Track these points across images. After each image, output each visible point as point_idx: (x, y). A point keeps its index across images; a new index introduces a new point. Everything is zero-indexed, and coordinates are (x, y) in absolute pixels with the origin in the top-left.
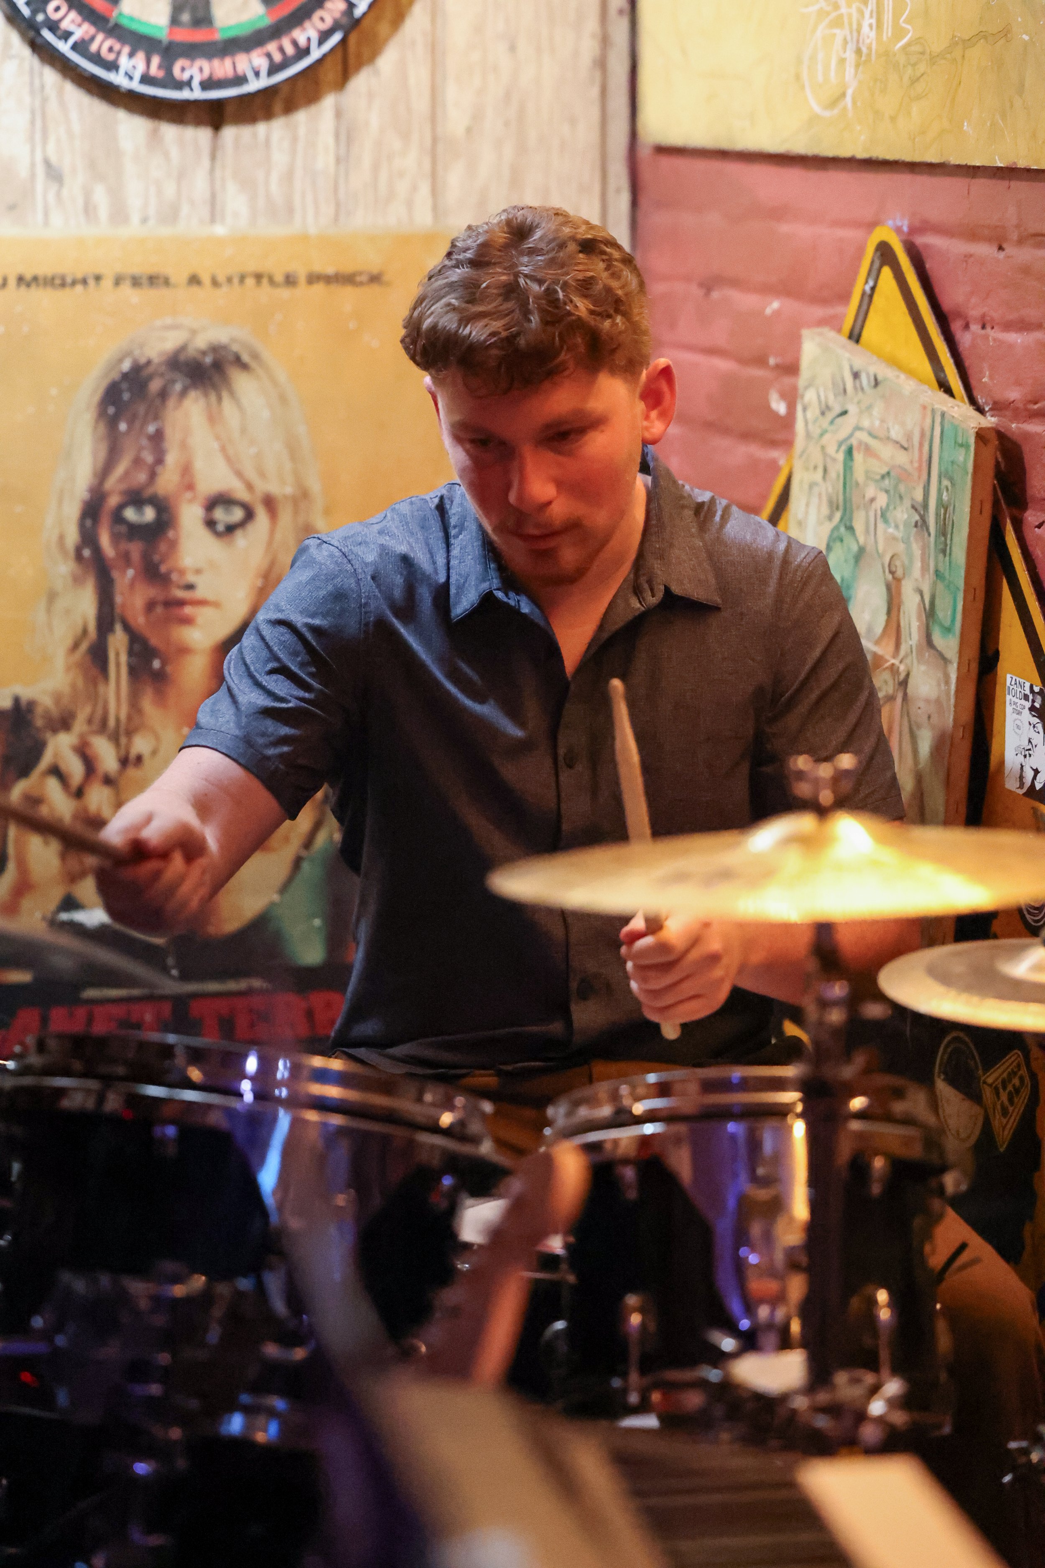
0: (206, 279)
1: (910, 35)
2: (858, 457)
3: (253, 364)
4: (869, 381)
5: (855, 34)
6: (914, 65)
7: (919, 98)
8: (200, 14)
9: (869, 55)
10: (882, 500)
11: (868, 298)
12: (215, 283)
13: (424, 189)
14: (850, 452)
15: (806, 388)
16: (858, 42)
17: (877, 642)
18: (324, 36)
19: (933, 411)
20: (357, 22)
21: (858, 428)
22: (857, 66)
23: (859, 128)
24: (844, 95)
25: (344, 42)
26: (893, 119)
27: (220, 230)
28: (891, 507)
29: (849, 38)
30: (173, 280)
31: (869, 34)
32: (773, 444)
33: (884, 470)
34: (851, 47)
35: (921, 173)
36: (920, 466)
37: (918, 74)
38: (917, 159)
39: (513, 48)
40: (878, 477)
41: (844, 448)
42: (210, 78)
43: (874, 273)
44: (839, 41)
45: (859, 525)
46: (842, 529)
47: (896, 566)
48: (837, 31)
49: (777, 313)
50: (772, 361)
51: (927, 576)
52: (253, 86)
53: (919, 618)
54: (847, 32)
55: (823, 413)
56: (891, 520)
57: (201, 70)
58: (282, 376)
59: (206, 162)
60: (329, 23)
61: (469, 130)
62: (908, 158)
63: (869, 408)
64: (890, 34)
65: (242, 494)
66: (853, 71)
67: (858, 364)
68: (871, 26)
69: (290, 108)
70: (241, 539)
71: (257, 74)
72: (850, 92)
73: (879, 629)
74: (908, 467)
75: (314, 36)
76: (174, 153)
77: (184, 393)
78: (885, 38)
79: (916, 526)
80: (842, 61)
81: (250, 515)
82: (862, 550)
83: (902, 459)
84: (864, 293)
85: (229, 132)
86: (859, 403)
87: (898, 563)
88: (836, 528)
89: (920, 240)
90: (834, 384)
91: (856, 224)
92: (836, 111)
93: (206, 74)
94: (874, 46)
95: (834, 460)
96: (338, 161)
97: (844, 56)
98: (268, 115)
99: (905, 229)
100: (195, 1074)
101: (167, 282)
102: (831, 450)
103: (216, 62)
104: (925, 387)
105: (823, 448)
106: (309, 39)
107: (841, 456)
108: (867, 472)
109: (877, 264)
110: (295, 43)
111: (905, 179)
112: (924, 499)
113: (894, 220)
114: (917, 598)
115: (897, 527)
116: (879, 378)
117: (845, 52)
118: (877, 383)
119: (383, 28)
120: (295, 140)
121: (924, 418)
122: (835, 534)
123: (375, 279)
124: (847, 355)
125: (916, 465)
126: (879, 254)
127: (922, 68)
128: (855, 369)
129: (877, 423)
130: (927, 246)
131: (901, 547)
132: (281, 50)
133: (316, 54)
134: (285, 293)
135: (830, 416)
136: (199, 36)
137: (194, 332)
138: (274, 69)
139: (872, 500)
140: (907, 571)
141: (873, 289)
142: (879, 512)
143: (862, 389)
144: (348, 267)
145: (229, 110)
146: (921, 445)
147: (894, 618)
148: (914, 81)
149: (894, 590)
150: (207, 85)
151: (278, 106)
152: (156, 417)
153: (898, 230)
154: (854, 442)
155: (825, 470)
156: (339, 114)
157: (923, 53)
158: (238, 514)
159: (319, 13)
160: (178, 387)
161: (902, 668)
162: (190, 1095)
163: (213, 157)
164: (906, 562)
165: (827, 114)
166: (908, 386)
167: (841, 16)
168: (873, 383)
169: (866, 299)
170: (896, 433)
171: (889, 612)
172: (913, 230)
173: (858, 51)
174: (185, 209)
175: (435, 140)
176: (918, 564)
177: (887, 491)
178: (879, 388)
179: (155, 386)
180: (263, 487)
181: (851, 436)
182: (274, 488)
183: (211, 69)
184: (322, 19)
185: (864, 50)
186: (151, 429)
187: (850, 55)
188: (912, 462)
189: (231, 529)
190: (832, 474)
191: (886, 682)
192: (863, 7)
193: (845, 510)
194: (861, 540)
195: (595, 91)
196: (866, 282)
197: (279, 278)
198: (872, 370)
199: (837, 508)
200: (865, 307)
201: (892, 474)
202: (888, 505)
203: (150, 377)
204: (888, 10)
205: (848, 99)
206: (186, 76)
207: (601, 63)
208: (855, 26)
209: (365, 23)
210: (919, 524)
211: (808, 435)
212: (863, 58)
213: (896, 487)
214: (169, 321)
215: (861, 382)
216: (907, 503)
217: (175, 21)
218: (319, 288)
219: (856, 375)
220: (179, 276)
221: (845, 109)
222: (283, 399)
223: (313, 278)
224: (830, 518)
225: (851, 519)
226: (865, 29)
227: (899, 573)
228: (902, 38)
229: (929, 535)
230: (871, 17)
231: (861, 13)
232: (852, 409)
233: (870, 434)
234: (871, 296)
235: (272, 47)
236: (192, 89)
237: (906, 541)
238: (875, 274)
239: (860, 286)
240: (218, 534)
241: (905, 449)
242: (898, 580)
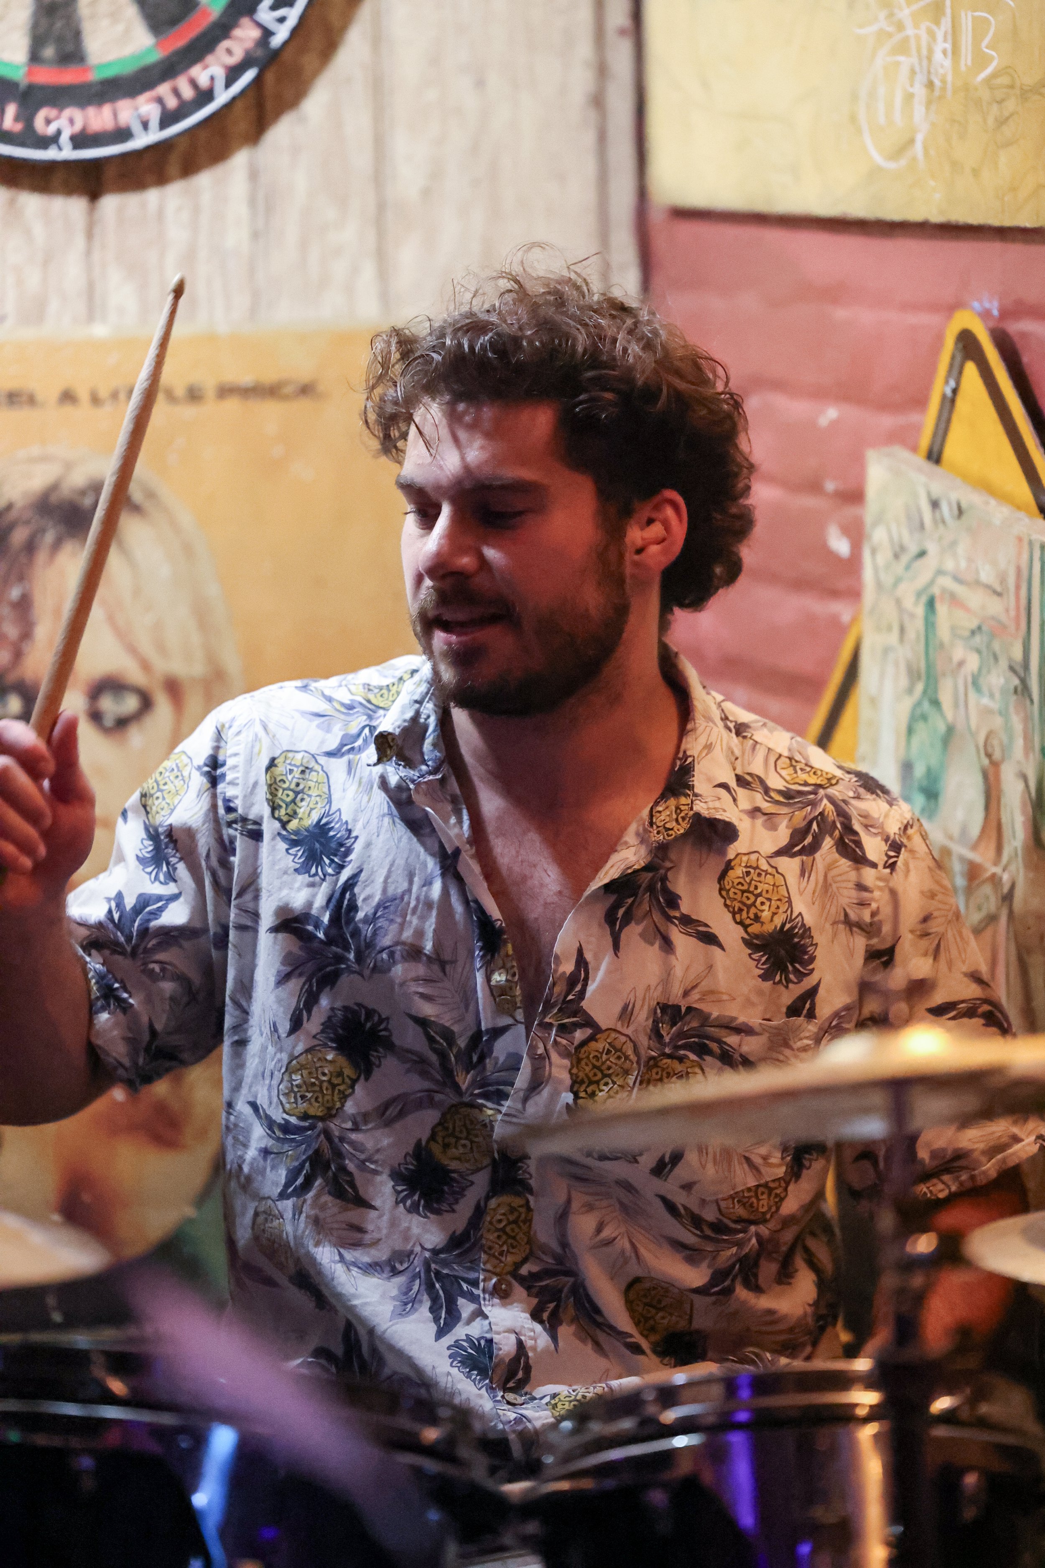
0: (83, 395)
1: (994, 64)
2: (942, 609)
3: (147, 505)
4: (951, 509)
5: (925, 63)
6: (1000, 102)
7: (1008, 144)
8: (70, 48)
9: (944, 89)
10: (973, 663)
11: (950, 402)
12: (95, 400)
13: (368, 271)
14: (931, 604)
15: (876, 524)
16: (929, 72)
17: (974, 847)
18: (233, 74)
19: (1031, 543)
20: (276, 54)
21: (940, 572)
22: (929, 103)
23: (932, 183)
24: (912, 141)
25: (257, 81)
26: (976, 172)
27: (100, 331)
28: (984, 671)
29: (917, 69)
30: (40, 397)
31: (942, 63)
32: (834, 594)
33: (974, 624)
34: (920, 79)
35: (1014, 240)
36: (1018, 617)
37: (1006, 114)
38: (1007, 222)
39: (480, 84)
40: (967, 633)
41: (924, 599)
42: (83, 131)
43: (955, 372)
44: (904, 71)
45: (946, 697)
46: (926, 705)
47: (993, 747)
48: (901, 58)
49: (834, 424)
50: (830, 486)
51: (1031, 756)
52: (140, 141)
53: (1024, 812)
54: (914, 60)
55: (896, 556)
56: (985, 689)
57: (71, 121)
58: (186, 519)
59: (80, 241)
60: (237, 57)
61: (426, 193)
62: (995, 222)
63: (953, 544)
64: (969, 63)
65: (135, 675)
66: (923, 109)
67: (937, 489)
68: (945, 52)
69: (189, 168)
70: (136, 736)
71: (145, 125)
72: (919, 138)
73: (975, 830)
74: (1003, 618)
75: (219, 73)
76: (38, 230)
77: (57, 546)
78: (963, 68)
79: (1016, 691)
80: (909, 97)
81: (146, 703)
82: (950, 730)
83: (995, 607)
84: (944, 396)
85: (110, 203)
86: (940, 538)
87: (995, 742)
88: (919, 704)
89: (1015, 328)
90: (909, 517)
91: (933, 307)
92: (903, 162)
93: (78, 127)
94: (949, 78)
95: (912, 616)
96: (255, 235)
97: (911, 90)
98: (161, 179)
99: (996, 313)
100: (117, 1386)
101: (31, 400)
102: (909, 603)
103: (91, 111)
104: (1021, 515)
105: (898, 602)
106: (212, 78)
107: (920, 611)
108: (953, 628)
109: (959, 358)
110: (193, 83)
111: (994, 248)
112: (1024, 657)
113: (980, 301)
114: (1020, 786)
115: (992, 696)
116: (964, 505)
117: (912, 86)
118: (960, 512)
119: (309, 60)
120: (196, 210)
121: (1019, 554)
122: (918, 712)
123: (306, 390)
124: (923, 479)
125: (1013, 613)
126: (960, 346)
127: (1011, 105)
128: (934, 496)
129: (963, 564)
130: (1024, 335)
131: (998, 722)
132: (176, 92)
133: (222, 97)
134: (188, 412)
135: (905, 559)
136: (68, 77)
137: (69, 466)
138: (168, 119)
139: (961, 664)
140: (1006, 750)
141: (955, 391)
142: (970, 679)
143: (943, 522)
144: (269, 376)
145: (110, 173)
146: (1018, 587)
147: (993, 816)
148: (1002, 122)
149: (991, 778)
150: (80, 140)
151: (173, 167)
152: (21, 578)
153: (985, 315)
154: (936, 591)
155: (902, 630)
156: (254, 175)
157: (1012, 87)
158: (131, 703)
159: (225, 44)
160: (49, 537)
161: (1006, 877)
162: (111, 1412)
163: (90, 235)
164: (1005, 740)
165: (891, 165)
166: (999, 513)
167: (906, 39)
168: (956, 512)
169: (948, 404)
170: (987, 575)
171: (987, 808)
172: (1005, 314)
173: (930, 85)
174: (54, 306)
175: (381, 207)
176: (1019, 742)
177: (979, 651)
178: (964, 518)
179: (19, 536)
180: (163, 666)
181: (932, 582)
182: (177, 667)
183: (86, 119)
184: (229, 52)
185: (937, 83)
186: (15, 593)
187: (919, 90)
188: (1007, 610)
189: (122, 723)
190: (911, 634)
191: (987, 898)
192: (934, 27)
193: (928, 677)
194: (949, 714)
195: (589, 138)
196: (947, 382)
197: (180, 391)
198: (954, 496)
199: (919, 677)
200: (945, 415)
201: (984, 628)
202: (980, 669)
203: (11, 527)
204: (967, 30)
205: (919, 146)
206: (51, 130)
207: (598, 101)
208: (924, 52)
209: (287, 56)
210: (1019, 689)
211: (879, 585)
212: (937, 93)
213: (989, 646)
214: (35, 450)
215: (941, 512)
216: (1003, 664)
217: (35, 57)
218: (232, 404)
219: (935, 504)
220: (48, 392)
221: (914, 159)
222: (188, 550)
223: (225, 391)
224: (910, 691)
225: (936, 691)
226: (938, 56)
227: (997, 755)
228: (984, 68)
229: (1032, 701)
230: (945, 41)
231: (932, 35)
232: (932, 548)
233: (957, 579)
234: (953, 401)
235: (164, 89)
236: (60, 149)
237: (1003, 713)
238: (954, 370)
239: (940, 387)
240: (107, 731)
241: (999, 595)
242: (995, 765)
